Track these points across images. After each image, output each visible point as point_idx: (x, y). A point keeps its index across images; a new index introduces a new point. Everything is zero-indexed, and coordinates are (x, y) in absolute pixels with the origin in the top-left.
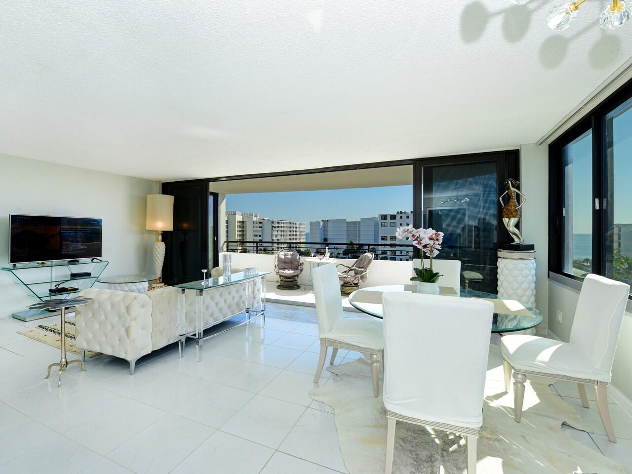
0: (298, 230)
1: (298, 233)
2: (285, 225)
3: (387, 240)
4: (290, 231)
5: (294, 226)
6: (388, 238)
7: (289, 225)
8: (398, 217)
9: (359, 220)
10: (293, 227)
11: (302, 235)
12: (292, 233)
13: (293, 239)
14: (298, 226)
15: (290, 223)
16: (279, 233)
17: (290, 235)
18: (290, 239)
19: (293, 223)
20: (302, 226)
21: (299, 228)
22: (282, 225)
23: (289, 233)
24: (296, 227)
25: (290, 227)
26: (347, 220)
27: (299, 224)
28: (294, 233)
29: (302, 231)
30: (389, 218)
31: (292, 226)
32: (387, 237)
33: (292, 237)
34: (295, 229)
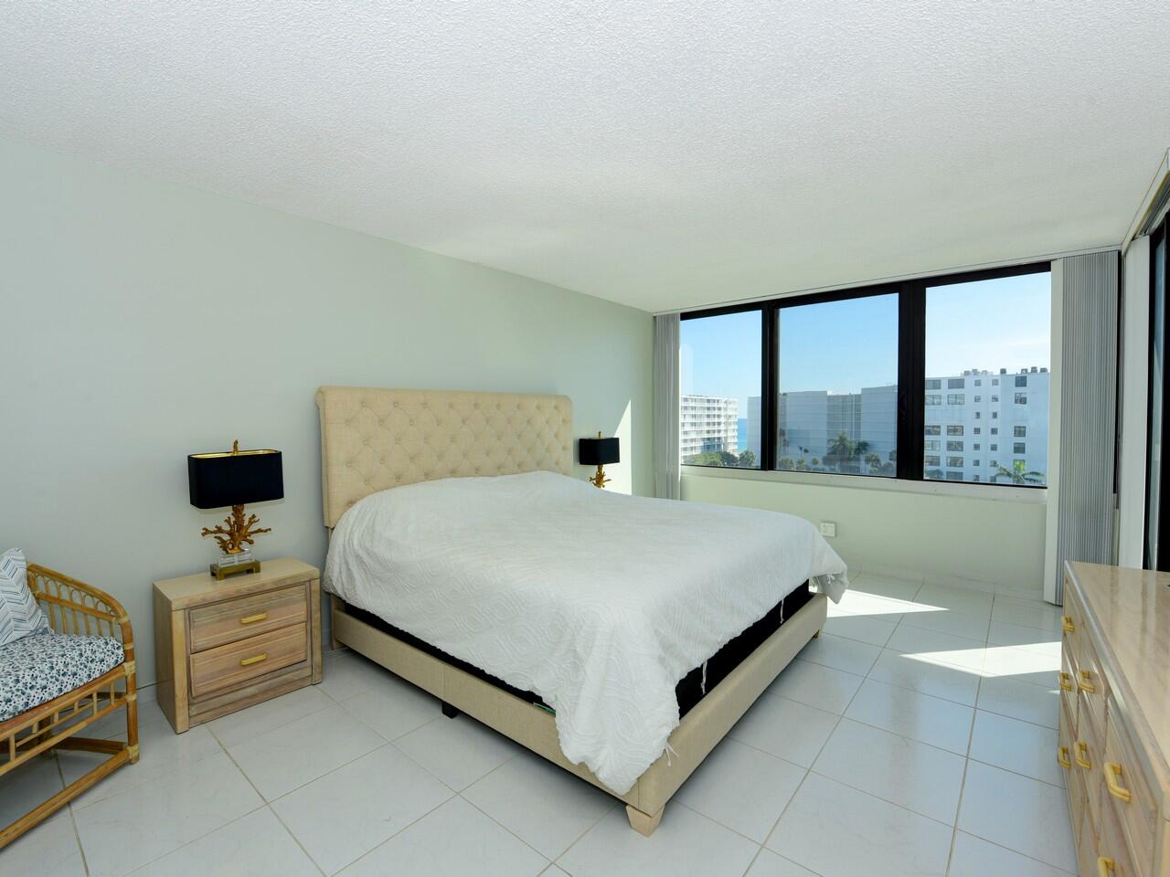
0: (722, 413)
1: (722, 420)
2: (698, 405)
3: (939, 433)
4: (708, 416)
5: (716, 405)
6: (944, 430)
7: (706, 405)
8: (969, 382)
9: (859, 392)
10: (714, 408)
11: (730, 424)
12: (711, 420)
13: (714, 432)
14: (722, 405)
15: (708, 401)
16: (689, 420)
17: (708, 424)
18: (708, 432)
19: (714, 401)
20: (730, 406)
21: (726, 409)
22: (693, 404)
23: (706, 420)
24: (719, 409)
25: (709, 409)
26: (829, 393)
27: (726, 402)
28: (716, 420)
29: (730, 416)
30: (944, 385)
31: (711, 405)
32: (939, 427)
33: (711, 428)
34: (716, 412)
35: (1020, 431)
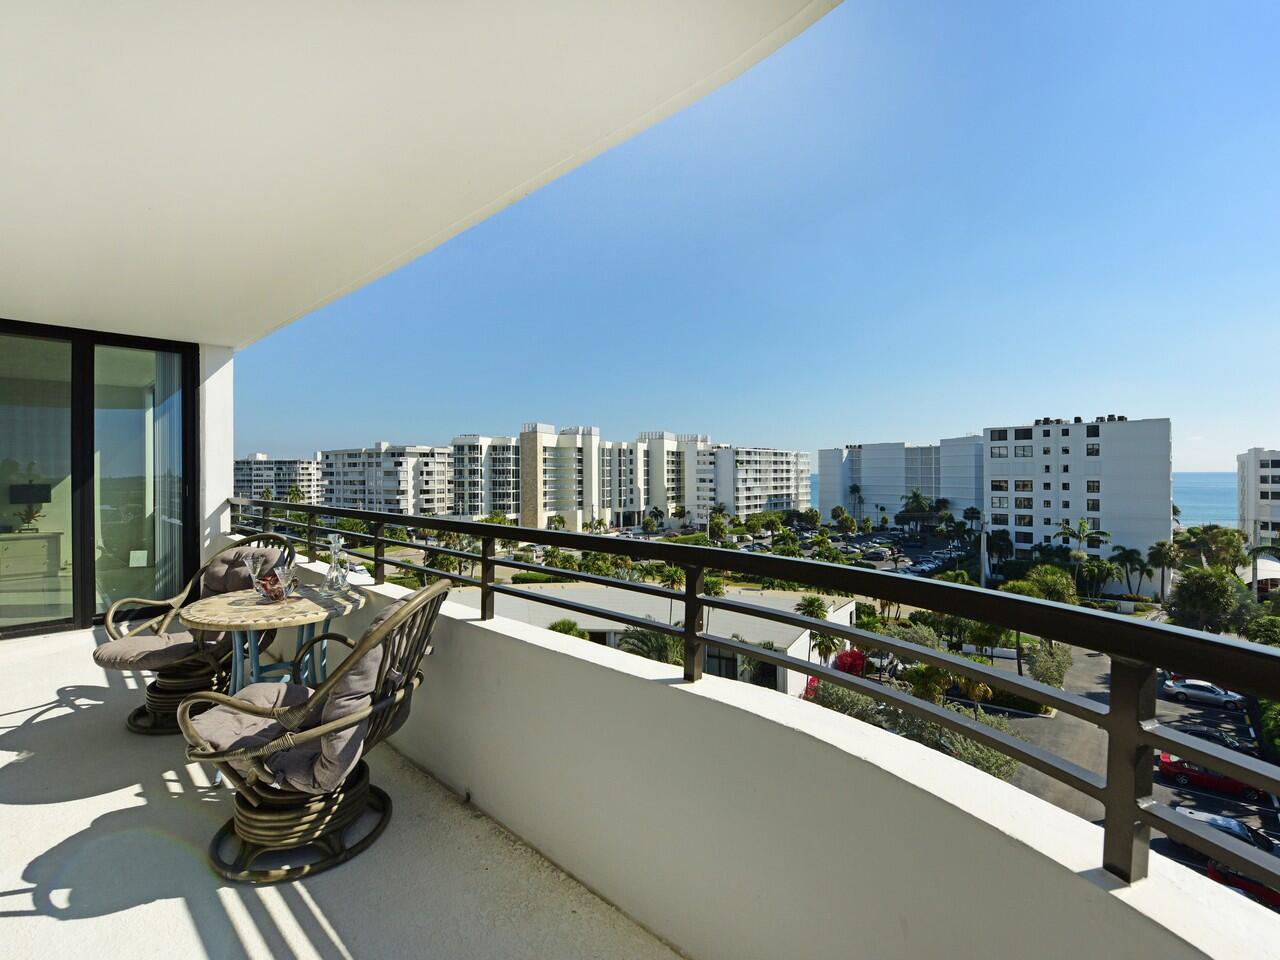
0: (792, 467)
1: (792, 475)
2: (763, 458)
3: (1006, 489)
4: (775, 471)
5: (784, 459)
6: (1011, 486)
7: (773, 459)
8: (1038, 433)
9: (938, 444)
10: (782, 462)
11: (802, 479)
12: (779, 475)
13: (782, 487)
14: (792, 459)
15: (775, 454)
16: (751, 475)
17: (775, 479)
18: (775, 488)
19: (782, 454)
20: (801, 460)
21: (796, 463)
22: (758, 458)
23: (773, 475)
24: (788, 463)
25: (775, 463)
26: (907, 445)
27: (796, 455)
28: (785, 475)
29: (802, 471)
30: (1011, 435)
31: (779, 459)
32: (1006, 482)
33: (779, 484)
34: (785, 467)
35: (1093, 487)
